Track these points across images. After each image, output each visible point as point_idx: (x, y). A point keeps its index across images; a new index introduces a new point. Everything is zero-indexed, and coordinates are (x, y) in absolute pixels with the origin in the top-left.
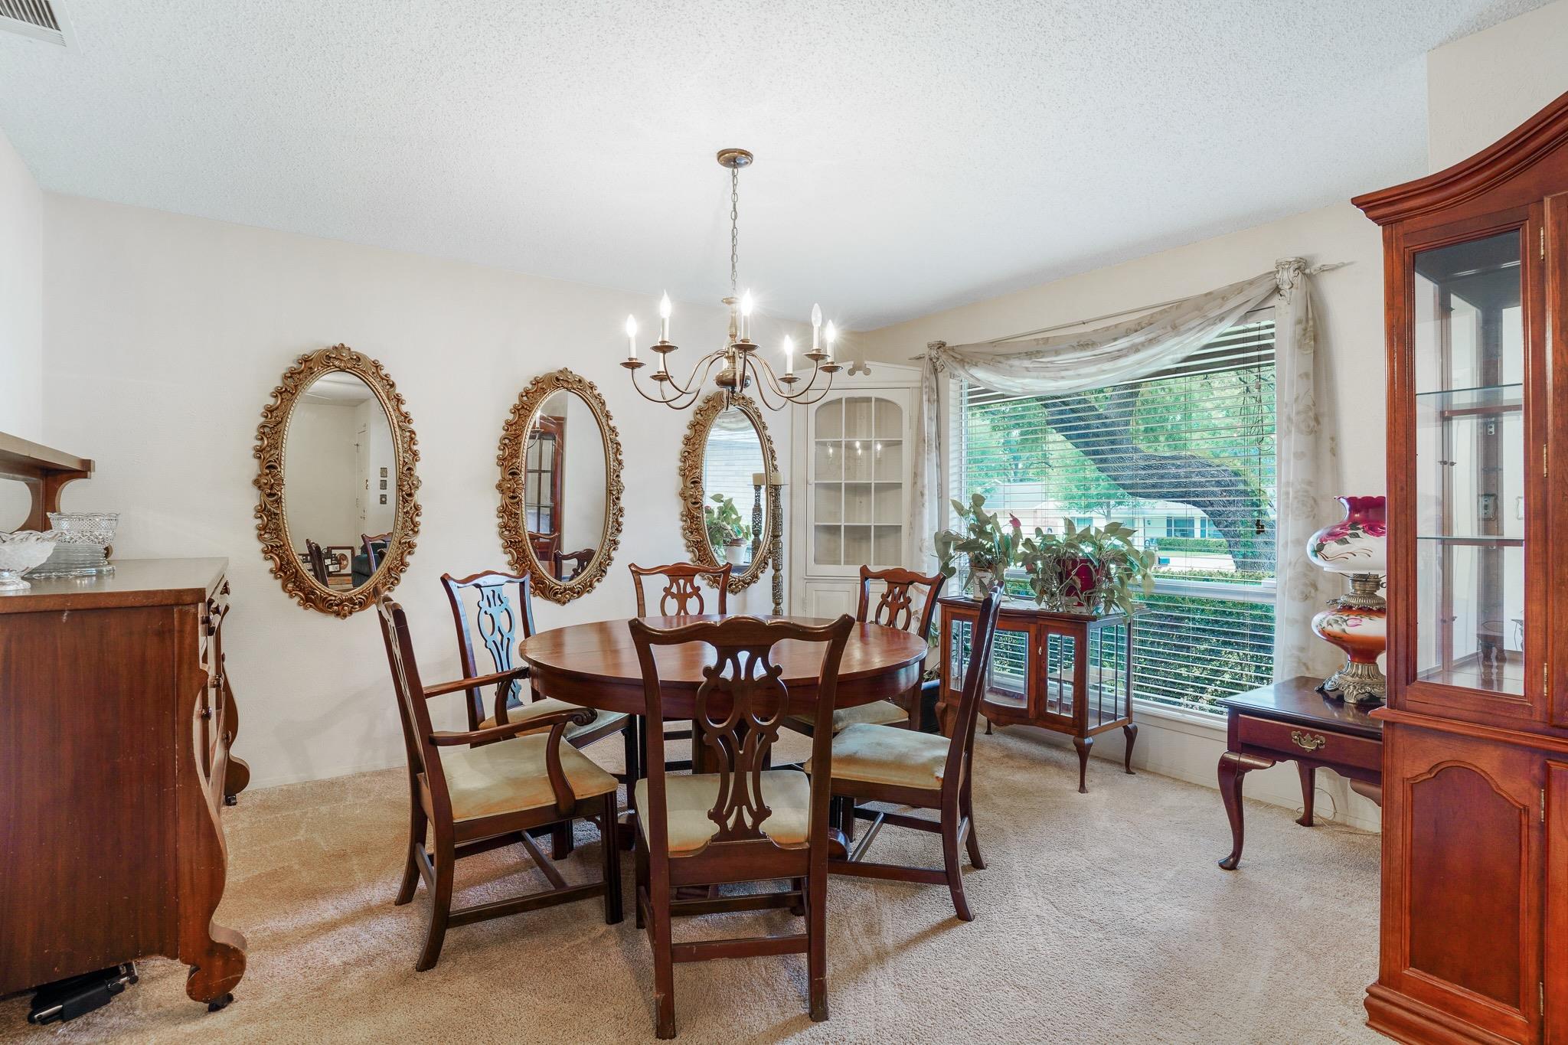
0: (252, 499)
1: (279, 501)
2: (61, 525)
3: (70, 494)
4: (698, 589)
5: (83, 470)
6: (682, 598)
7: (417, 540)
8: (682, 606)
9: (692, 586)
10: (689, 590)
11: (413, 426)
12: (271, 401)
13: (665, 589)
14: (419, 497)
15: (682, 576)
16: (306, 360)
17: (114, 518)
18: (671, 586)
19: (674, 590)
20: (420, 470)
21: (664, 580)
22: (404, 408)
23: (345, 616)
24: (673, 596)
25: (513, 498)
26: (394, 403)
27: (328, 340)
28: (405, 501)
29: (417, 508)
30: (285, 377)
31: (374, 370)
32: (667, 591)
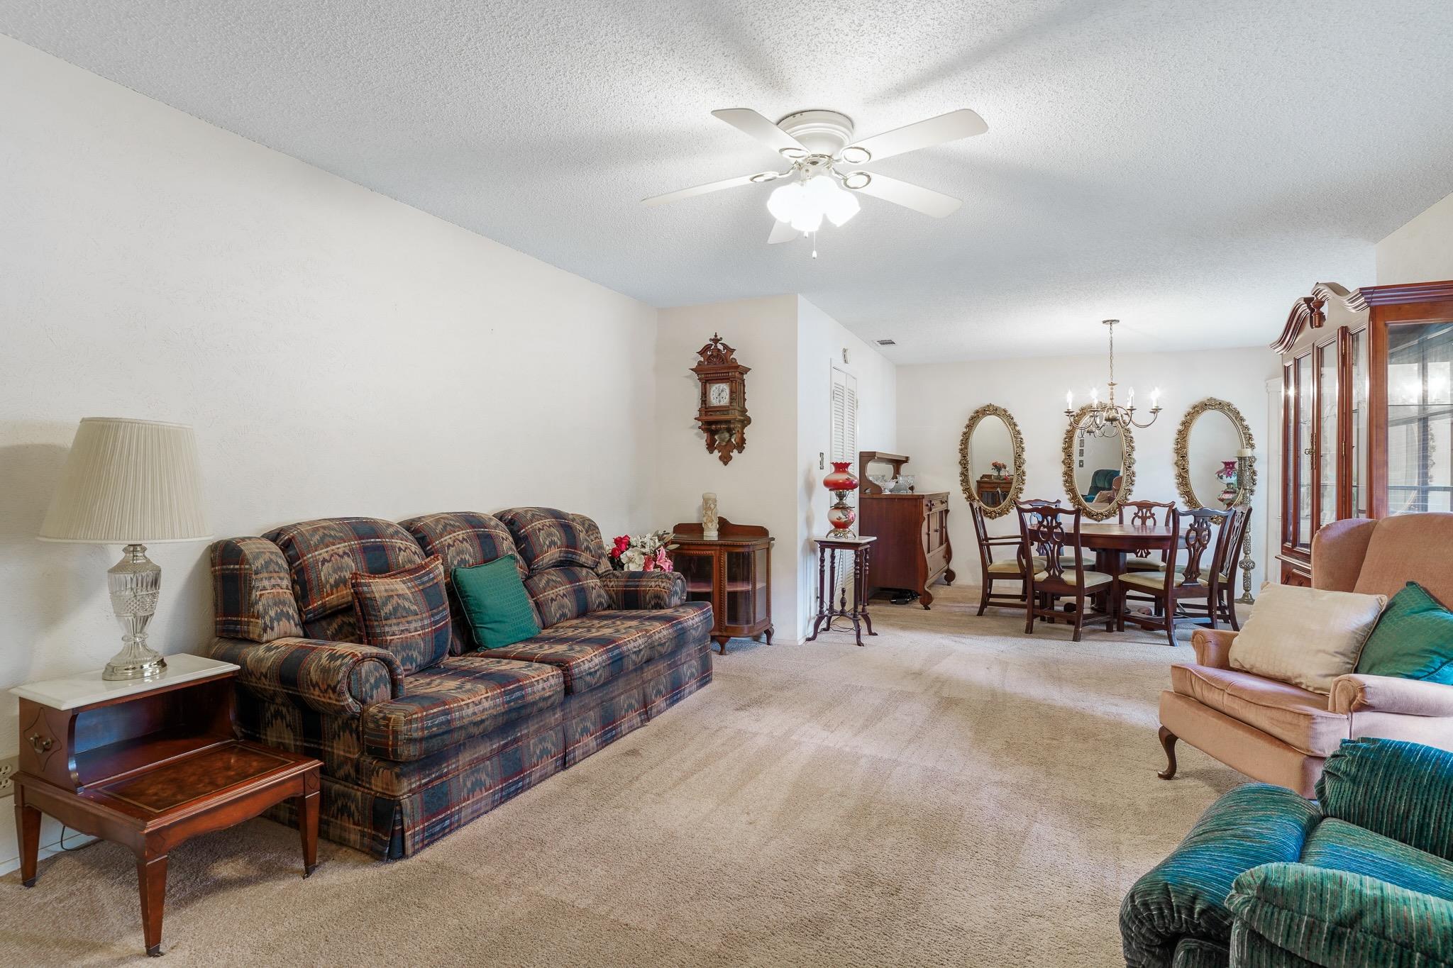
0: (959, 469)
1: (967, 470)
2: (900, 479)
3: (904, 467)
4: (1154, 514)
5: (906, 460)
6: (1144, 519)
7: (1024, 487)
8: (1144, 523)
9: (1150, 513)
10: (1148, 514)
11: (1022, 436)
12: (965, 430)
13: (1135, 514)
14: (1025, 468)
15: (1145, 507)
16: (977, 412)
17: (913, 476)
18: (1138, 512)
19: (1140, 514)
20: (1025, 456)
21: (1135, 509)
22: (1017, 428)
23: (993, 519)
24: (1139, 517)
25: (1069, 467)
26: (1013, 426)
27: (985, 402)
28: (1017, 469)
29: (1024, 473)
30: (970, 420)
31: (1003, 413)
32: (1136, 515)
